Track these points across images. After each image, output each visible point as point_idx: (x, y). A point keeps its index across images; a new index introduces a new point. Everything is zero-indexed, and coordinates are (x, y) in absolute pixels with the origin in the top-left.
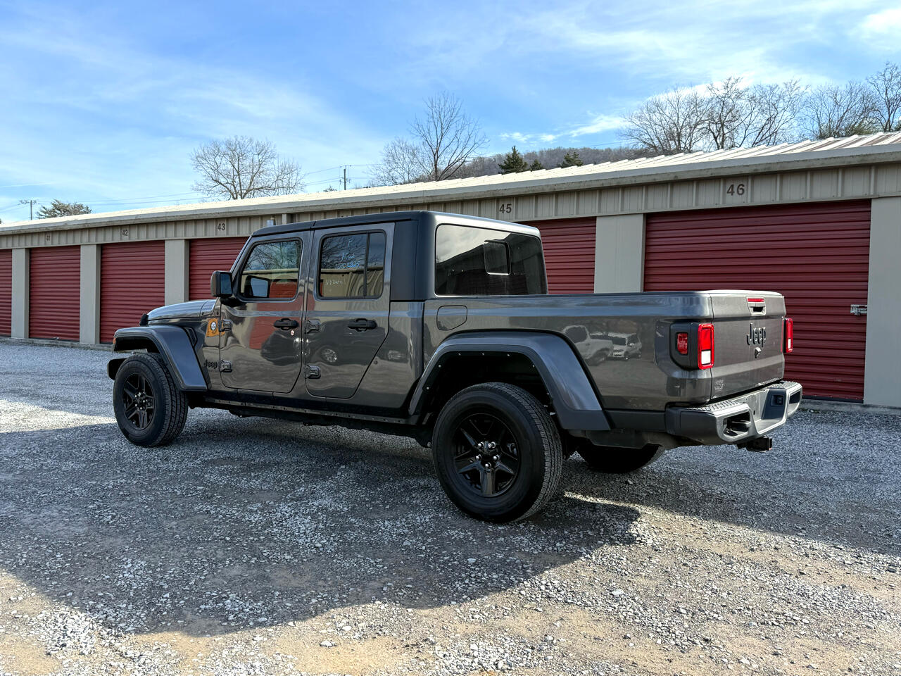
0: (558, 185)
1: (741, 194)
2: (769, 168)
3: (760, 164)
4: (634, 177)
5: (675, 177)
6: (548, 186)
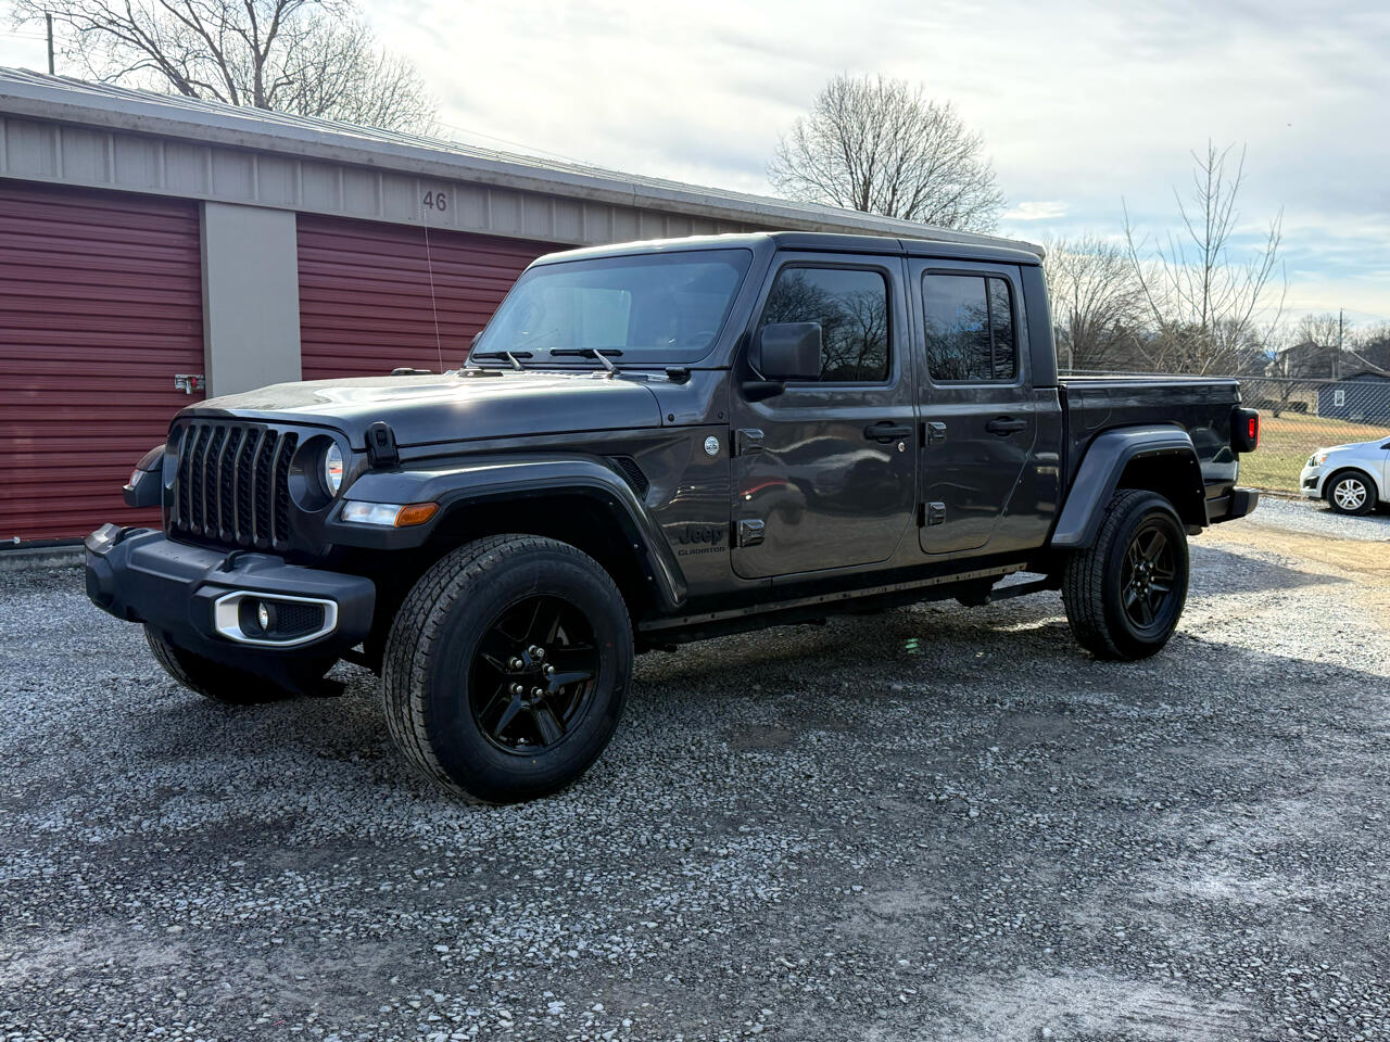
1: (441, 210)
2: (494, 180)
3: (484, 171)
4: (302, 141)
5: (370, 160)
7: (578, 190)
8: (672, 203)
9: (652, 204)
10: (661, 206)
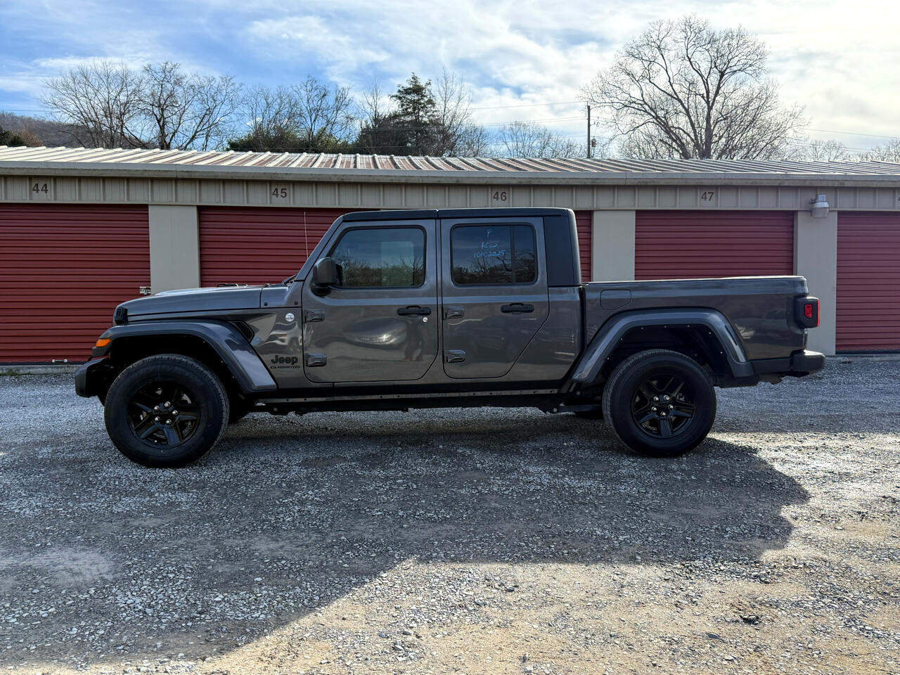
0: (347, 176)
1: (504, 200)
6: (335, 175)
7: (586, 181)
8: (655, 180)
9: (639, 182)
10: (647, 182)
